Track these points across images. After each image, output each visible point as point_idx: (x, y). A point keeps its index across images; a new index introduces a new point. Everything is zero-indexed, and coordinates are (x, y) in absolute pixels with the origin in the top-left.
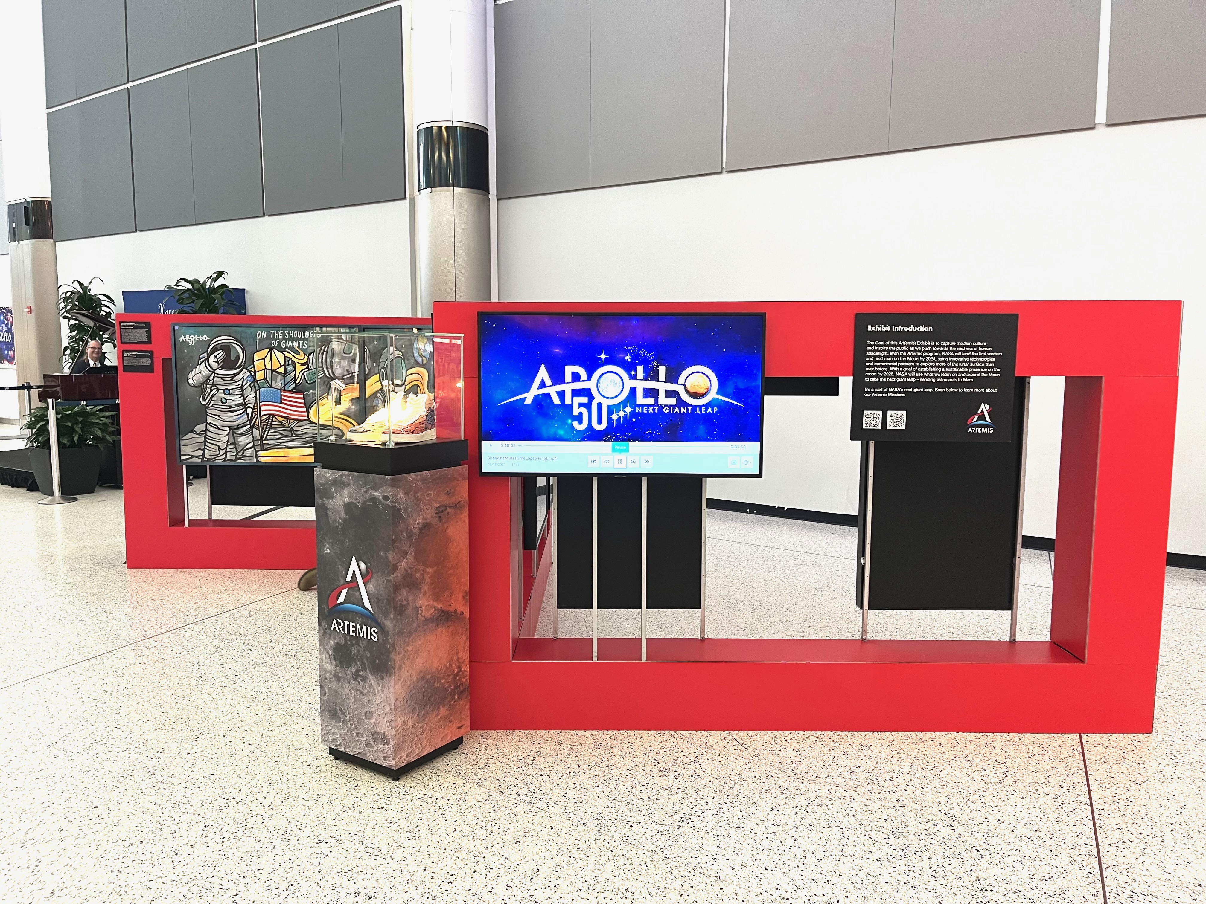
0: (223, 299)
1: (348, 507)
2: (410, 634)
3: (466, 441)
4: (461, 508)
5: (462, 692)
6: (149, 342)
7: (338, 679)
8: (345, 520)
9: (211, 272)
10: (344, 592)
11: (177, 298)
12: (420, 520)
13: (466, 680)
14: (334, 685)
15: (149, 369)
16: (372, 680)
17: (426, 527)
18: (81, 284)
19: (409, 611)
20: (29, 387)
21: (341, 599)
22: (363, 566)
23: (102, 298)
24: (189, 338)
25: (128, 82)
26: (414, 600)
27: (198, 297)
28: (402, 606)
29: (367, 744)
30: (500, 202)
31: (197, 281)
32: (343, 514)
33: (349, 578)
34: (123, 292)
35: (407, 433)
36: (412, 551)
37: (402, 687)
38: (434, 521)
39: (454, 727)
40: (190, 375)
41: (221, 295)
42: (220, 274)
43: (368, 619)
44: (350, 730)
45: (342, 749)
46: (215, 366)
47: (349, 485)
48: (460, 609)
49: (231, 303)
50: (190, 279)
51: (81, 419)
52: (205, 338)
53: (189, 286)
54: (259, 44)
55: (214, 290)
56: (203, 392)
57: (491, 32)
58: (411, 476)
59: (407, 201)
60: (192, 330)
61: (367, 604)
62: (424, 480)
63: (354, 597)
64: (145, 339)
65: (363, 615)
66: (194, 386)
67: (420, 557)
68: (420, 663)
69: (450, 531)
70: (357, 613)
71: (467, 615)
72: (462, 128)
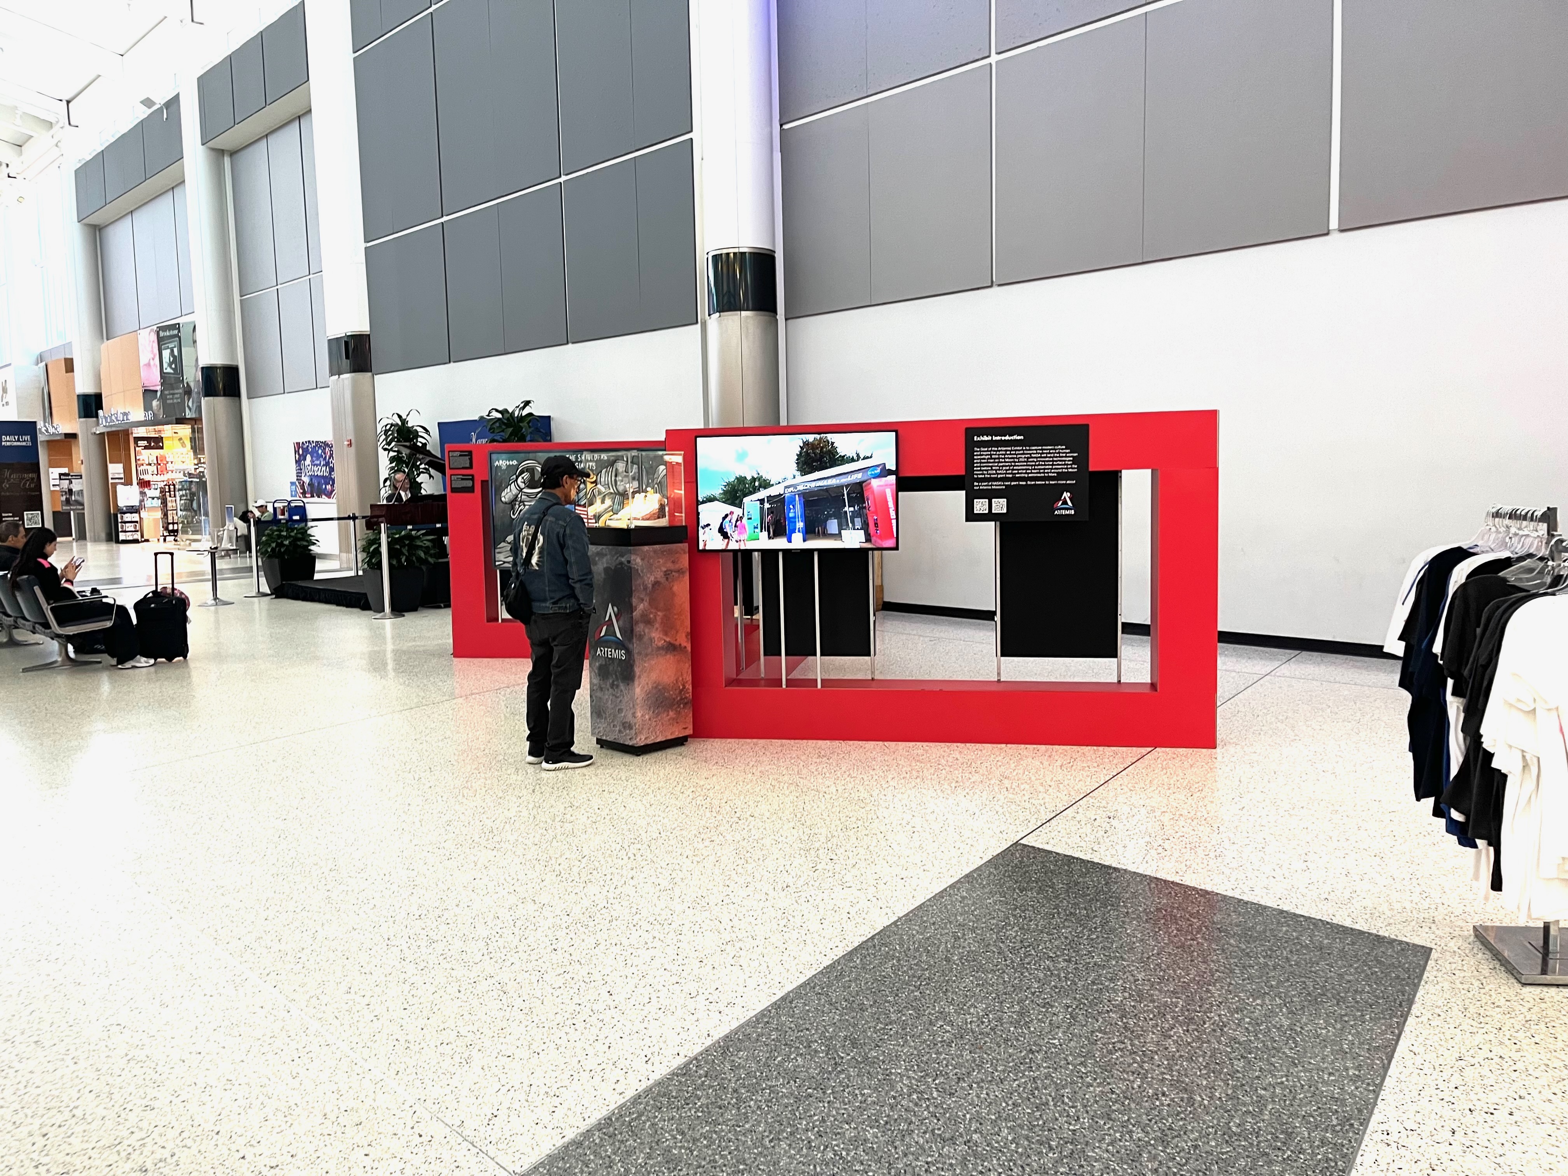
0: (530, 427)
1: (606, 570)
2: (647, 655)
3: (686, 527)
4: (683, 573)
5: (686, 704)
6: (471, 467)
7: (601, 689)
8: (605, 579)
9: (519, 402)
10: (605, 628)
11: (489, 427)
12: (652, 578)
13: (689, 695)
14: (599, 694)
15: (471, 490)
16: (622, 686)
17: (656, 583)
18: (400, 417)
19: (646, 639)
20: (354, 518)
21: (603, 634)
22: (615, 609)
23: (419, 429)
24: (502, 463)
25: (442, 216)
26: (649, 633)
27: (508, 425)
28: (640, 635)
29: (620, 731)
30: (789, 321)
31: (506, 411)
32: (603, 575)
33: (607, 619)
34: (439, 423)
35: (643, 519)
36: (647, 598)
37: (642, 690)
38: (663, 580)
39: (680, 728)
40: (503, 494)
41: (528, 423)
42: (527, 403)
43: (619, 645)
44: (609, 724)
45: (604, 738)
46: (522, 486)
47: (606, 555)
48: (684, 644)
49: (537, 430)
50: (500, 409)
51: (407, 542)
52: (515, 462)
53: (499, 416)
54: (563, 178)
55: (521, 419)
56: (513, 508)
57: (777, 156)
58: (646, 548)
59: (699, 325)
60: (504, 456)
61: (619, 635)
62: (655, 551)
63: (611, 631)
64: (468, 465)
65: (616, 643)
66: (506, 503)
67: (653, 602)
68: (654, 676)
69: (675, 588)
70: (612, 642)
71: (689, 649)
72: (750, 253)
